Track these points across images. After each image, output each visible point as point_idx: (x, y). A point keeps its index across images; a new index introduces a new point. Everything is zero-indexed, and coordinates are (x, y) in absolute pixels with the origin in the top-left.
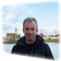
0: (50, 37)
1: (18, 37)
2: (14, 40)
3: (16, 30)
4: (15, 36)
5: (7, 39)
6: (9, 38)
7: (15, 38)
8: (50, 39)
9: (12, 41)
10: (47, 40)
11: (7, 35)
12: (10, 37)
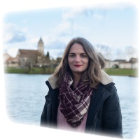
0: (117, 63)
1: (44, 59)
2: (34, 66)
3: (41, 42)
4: (39, 57)
5: (19, 63)
6: (24, 60)
7: (37, 62)
8: (117, 67)
9: (30, 67)
10: (111, 69)
11: (19, 54)
12: (26, 59)
